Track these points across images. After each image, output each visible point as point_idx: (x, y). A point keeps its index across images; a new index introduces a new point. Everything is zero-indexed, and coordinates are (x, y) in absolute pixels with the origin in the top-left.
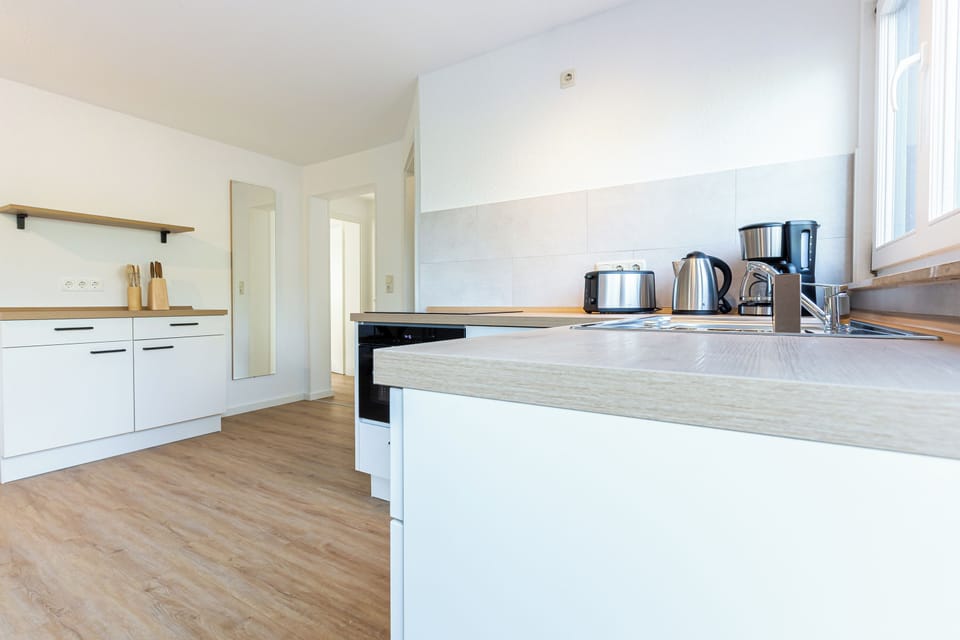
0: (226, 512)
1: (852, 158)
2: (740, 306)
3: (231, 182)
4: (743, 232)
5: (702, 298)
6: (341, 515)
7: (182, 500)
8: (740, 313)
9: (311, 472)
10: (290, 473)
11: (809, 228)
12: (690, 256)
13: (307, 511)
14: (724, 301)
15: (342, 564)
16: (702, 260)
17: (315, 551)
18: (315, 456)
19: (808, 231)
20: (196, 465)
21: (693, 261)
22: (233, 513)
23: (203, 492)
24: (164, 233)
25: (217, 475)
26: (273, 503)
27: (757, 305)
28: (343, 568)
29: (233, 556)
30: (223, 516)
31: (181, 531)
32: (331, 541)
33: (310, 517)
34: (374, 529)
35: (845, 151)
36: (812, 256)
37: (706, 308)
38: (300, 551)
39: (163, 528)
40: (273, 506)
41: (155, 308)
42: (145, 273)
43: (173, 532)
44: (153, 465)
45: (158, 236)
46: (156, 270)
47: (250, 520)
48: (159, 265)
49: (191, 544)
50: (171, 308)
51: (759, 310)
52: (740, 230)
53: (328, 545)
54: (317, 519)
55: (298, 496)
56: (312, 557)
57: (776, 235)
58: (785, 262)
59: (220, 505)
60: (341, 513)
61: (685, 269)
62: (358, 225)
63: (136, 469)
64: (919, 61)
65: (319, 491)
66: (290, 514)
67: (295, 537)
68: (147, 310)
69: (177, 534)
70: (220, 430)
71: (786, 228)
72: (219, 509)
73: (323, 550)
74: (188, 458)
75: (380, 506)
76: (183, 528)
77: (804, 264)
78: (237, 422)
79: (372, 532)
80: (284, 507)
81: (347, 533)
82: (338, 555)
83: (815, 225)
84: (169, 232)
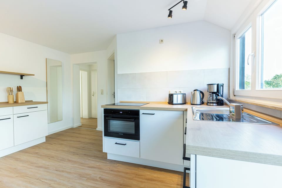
0: (60, 171)
1: (229, 69)
2: (207, 103)
3: (46, 59)
4: (208, 86)
5: (198, 101)
6: (100, 167)
7: (41, 169)
8: (207, 105)
9: (85, 153)
10: (77, 154)
11: (222, 85)
12: (195, 90)
13: (89, 167)
14: (202, 101)
15: (107, 183)
16: (198, 91)
17: (97, 180)
18: (83, 147)
19: (222, 86)
20: (41, 156)
21: (196, 92)
22: (63, 171)
23: (48, 165)
24: (22, 76)
25: (51, 158)
26: (75, 166)
27: (211, 103)
28: (108, 184)
29: (69, 187)
30: (59, 173)
31: (45, 181)
32: (100, 176)
33: (90, 169)
34: (113, 170)
35: (228, 67)
36: (223, 92)
37: (199, 104)
38: (91, 181)
39: (38, 181)
40: (75, 167)
41: (19, 102)
42: (15, 90)
43: (43, 181)
44: (24, 157)
45: (20, 77)
46: (19, 89)
47: (70, 173)
48: (20, 87)
49: (52, 185)
50: (26, 101)
51: (212, 104)
52: (207, 85)
53: (100, 178)
54: (92, 169)
55: (83, 162)
56: (96, 182)
57: (216, 86)
58: (218, 93)
59: (56, 169)
60: (100, 166)
61: (194, 93)
62: (87, 72)
63: (17, 159)
64: (253, 55)
65: (89, 160)
66: (83, 169)
67: (88, 176)
68: (16, 103)
69: (44, 182)
70: (45, 141)
71: (218, 85)
72: (56, 170)
73: (99, 179)
74: (37, 153)
75: (111, 162)
76: (46, 179)
77: (221, 94)
78: (50, 138)
79: (112, 171)
80: (80, 167)
81: (105, 172)
82: (105, 181)
83: (223, 84)
84: (24, 76)
